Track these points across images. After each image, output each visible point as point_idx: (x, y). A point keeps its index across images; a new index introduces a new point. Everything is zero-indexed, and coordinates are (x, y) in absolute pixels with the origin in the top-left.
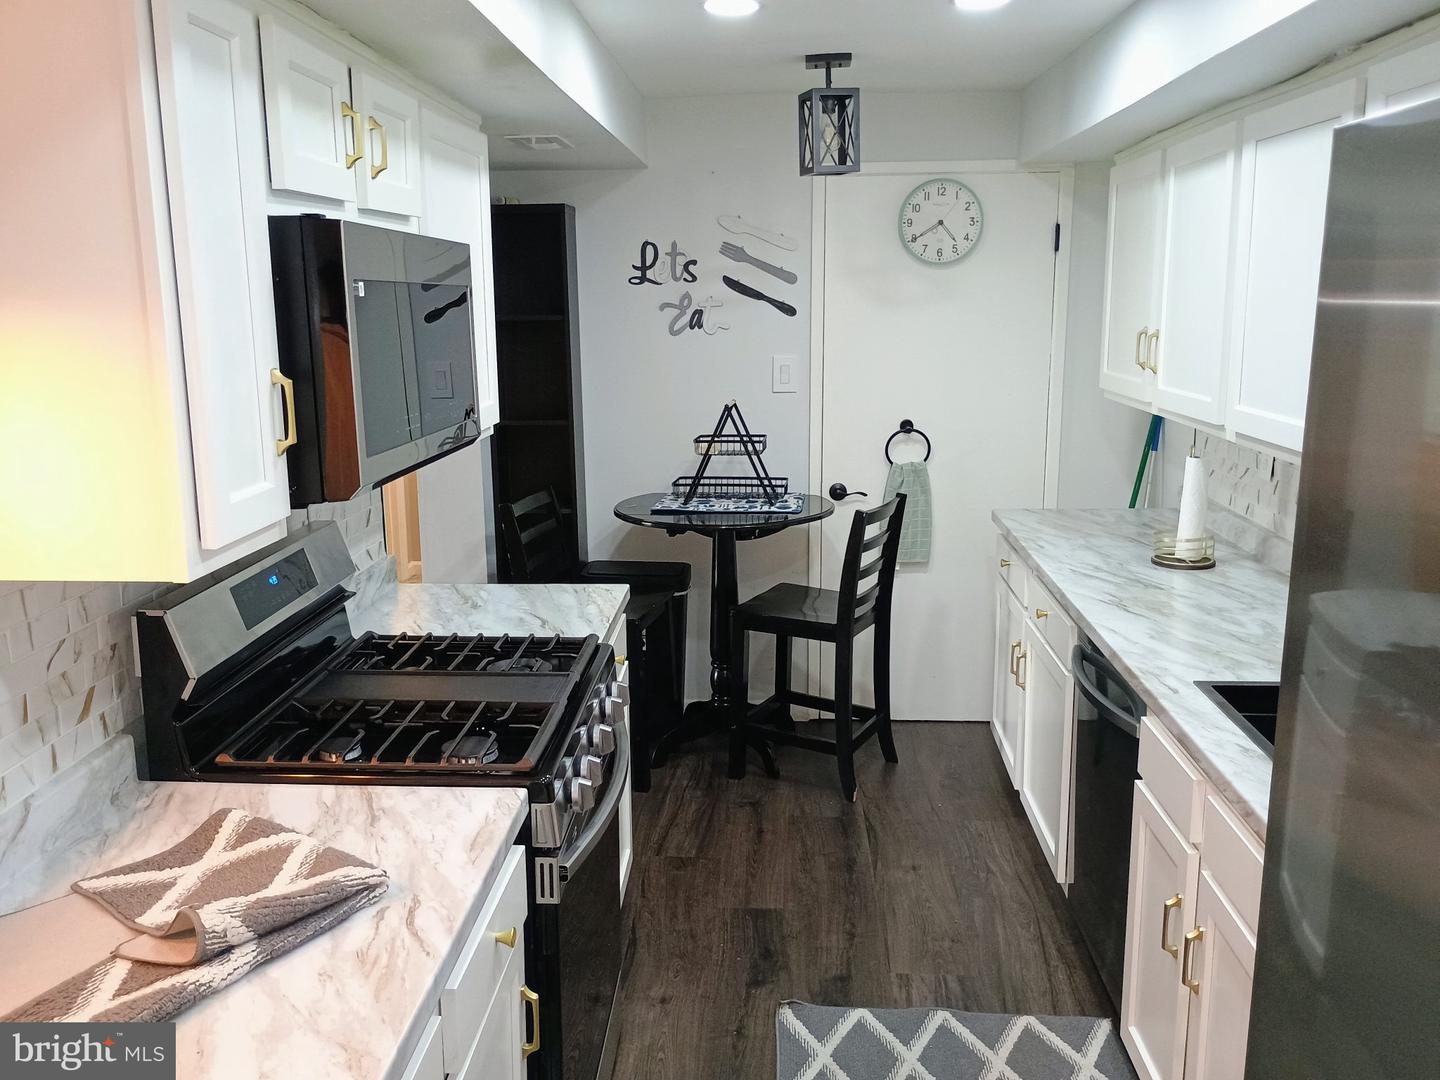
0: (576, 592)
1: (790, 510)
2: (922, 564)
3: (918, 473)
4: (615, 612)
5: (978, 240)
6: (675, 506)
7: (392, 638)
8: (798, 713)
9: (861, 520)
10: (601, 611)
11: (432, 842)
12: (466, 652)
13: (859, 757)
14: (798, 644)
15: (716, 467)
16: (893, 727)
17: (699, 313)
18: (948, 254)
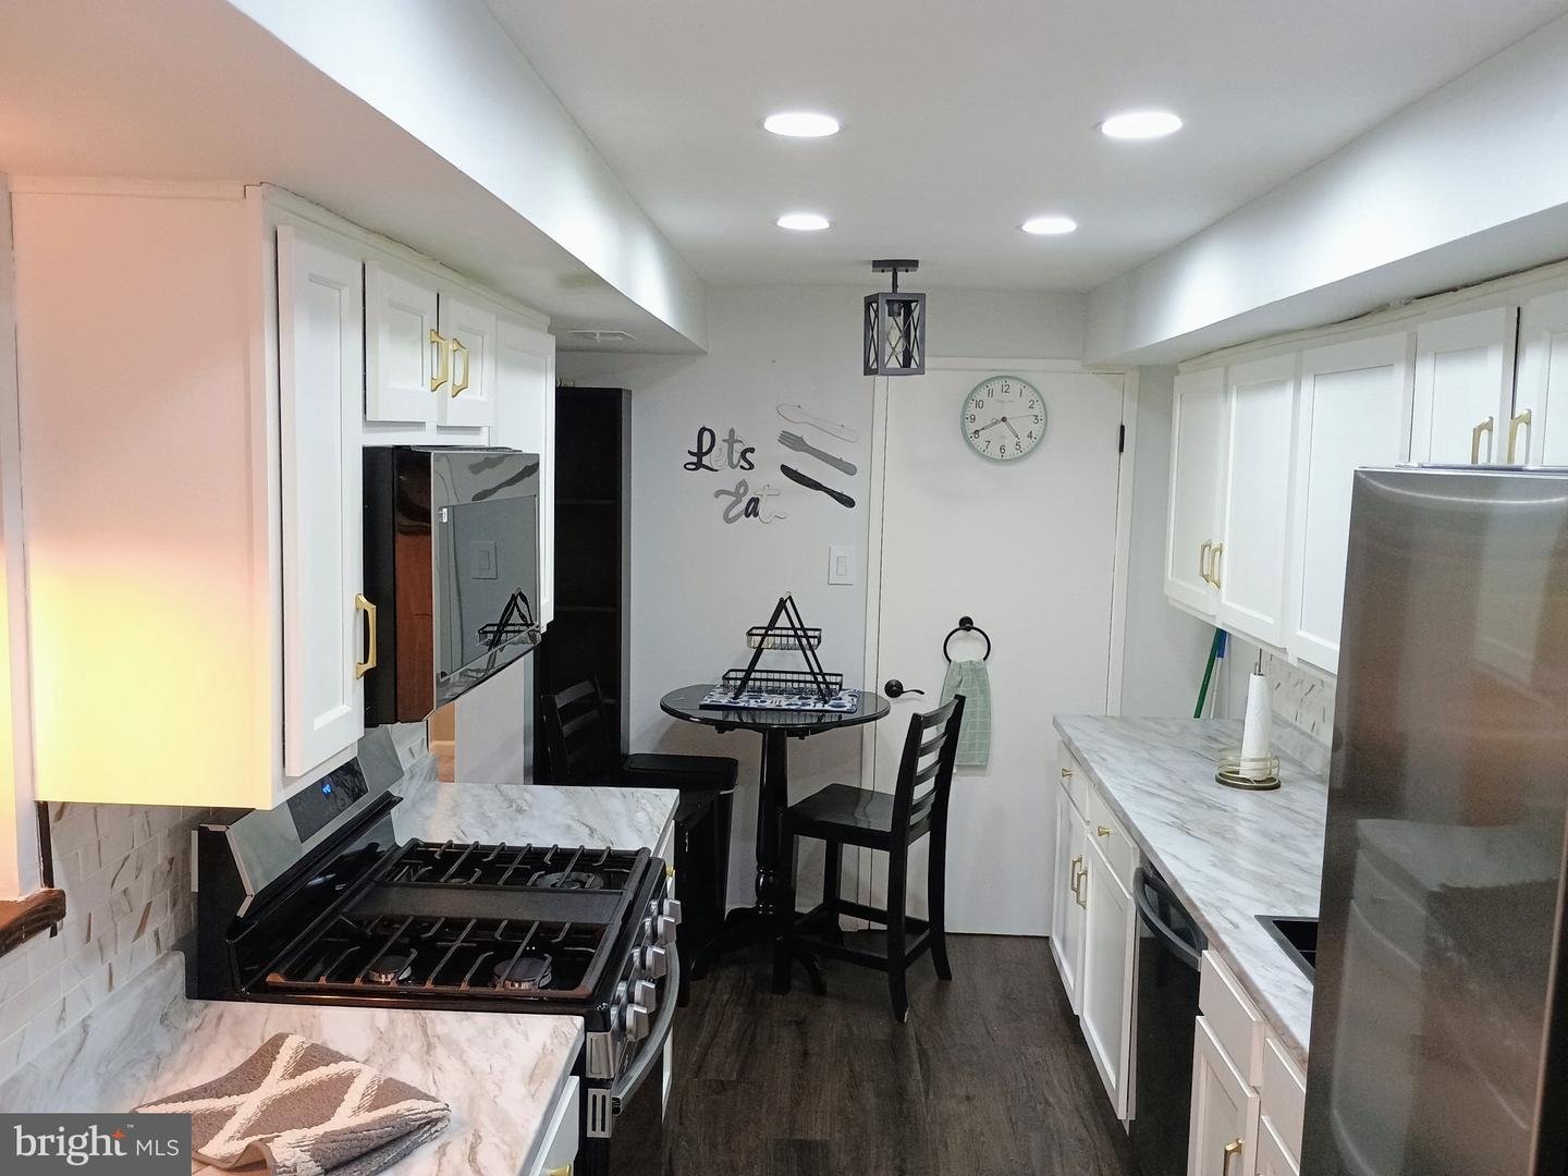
0: (624, 797)
1: (845, 709)
2: (981, 768)
3: (977, 672)
4: (665, 820)
5: (1041, 439)
6: (724, 701)
7: (439, 845)
8: (847, 923)
9: (918, 724)
10: (651, 820)
11: (490, 1074)
12: (515, 865)
13: (911, 974)
14: (849, 850)
15: (768, 660)
16: (948, 940)
17: (755, 501)
18: (1011, 451)
